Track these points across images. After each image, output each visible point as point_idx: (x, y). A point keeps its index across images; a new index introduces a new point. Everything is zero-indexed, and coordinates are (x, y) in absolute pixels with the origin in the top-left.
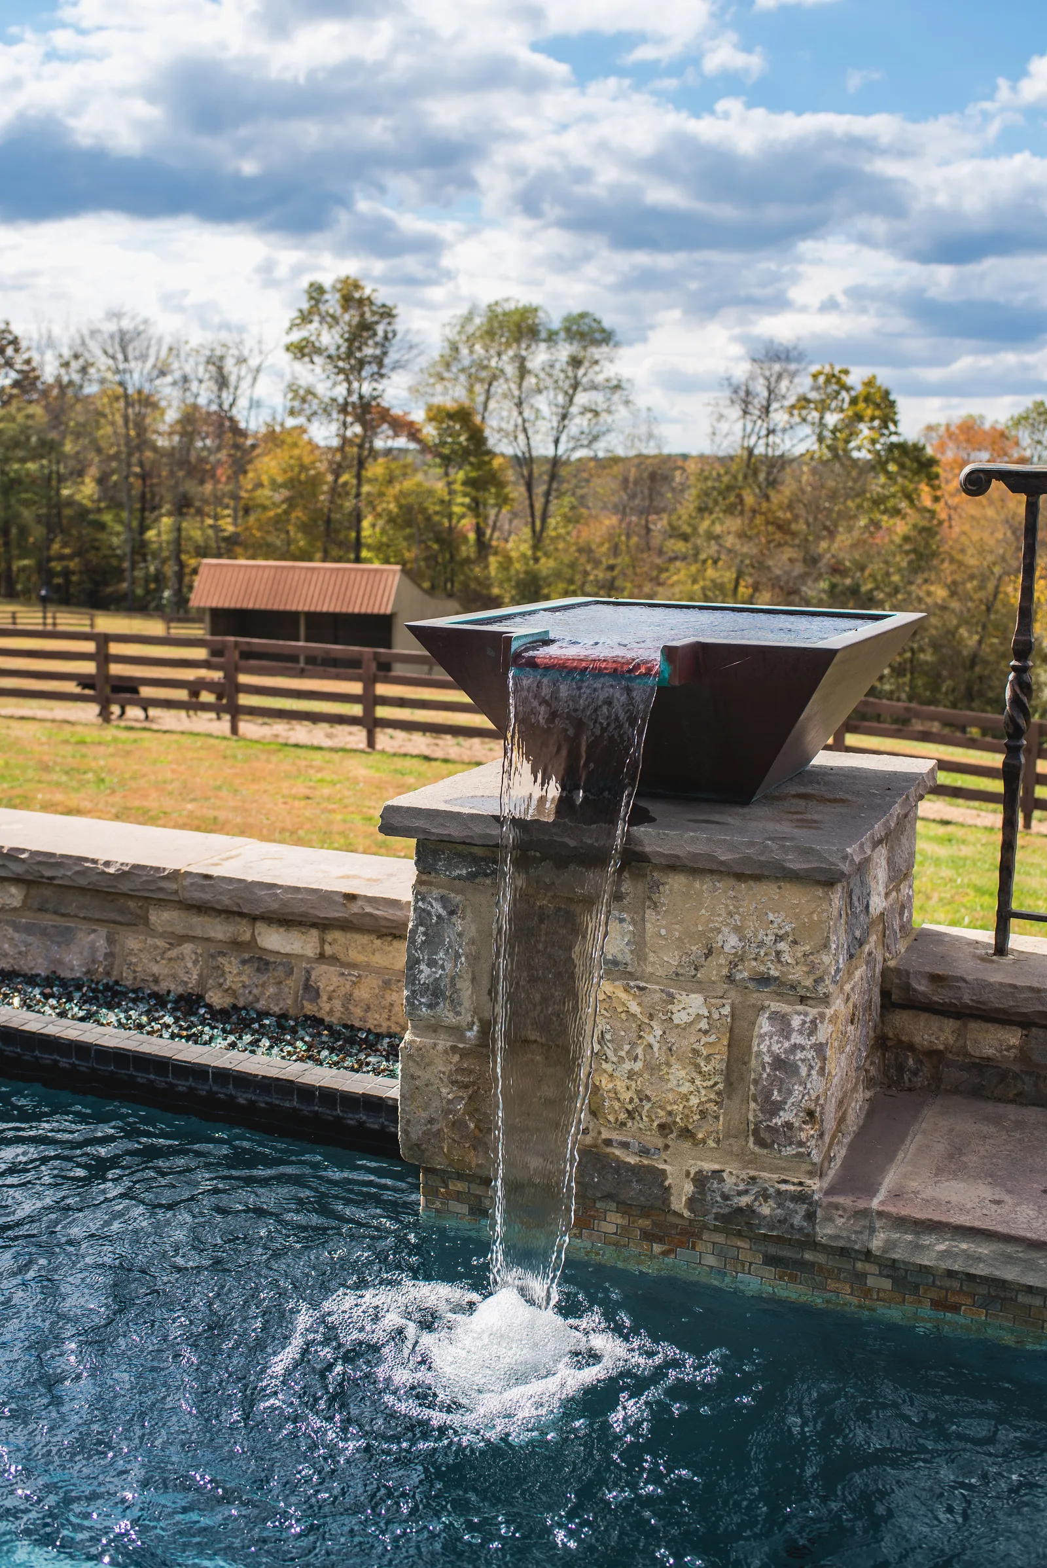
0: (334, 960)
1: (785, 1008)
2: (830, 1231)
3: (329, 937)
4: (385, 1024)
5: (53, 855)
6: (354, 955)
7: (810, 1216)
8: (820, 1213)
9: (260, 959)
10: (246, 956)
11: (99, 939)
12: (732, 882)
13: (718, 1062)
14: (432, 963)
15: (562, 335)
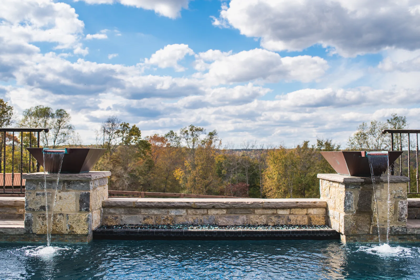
0: (293, 214)
1: (402, 200)
2: (409, 232)
3: (292, 210)
4: (304, 223)
5: (235, 202)
6: (296, 213)
7: (406, 230)
8: (408, 229)
9: (278, 216)
10: (275, 216)
11: (244, 217)
12: (394, 184)
13: (393, 210)
14: (349, 202)
15: (56, 115)
